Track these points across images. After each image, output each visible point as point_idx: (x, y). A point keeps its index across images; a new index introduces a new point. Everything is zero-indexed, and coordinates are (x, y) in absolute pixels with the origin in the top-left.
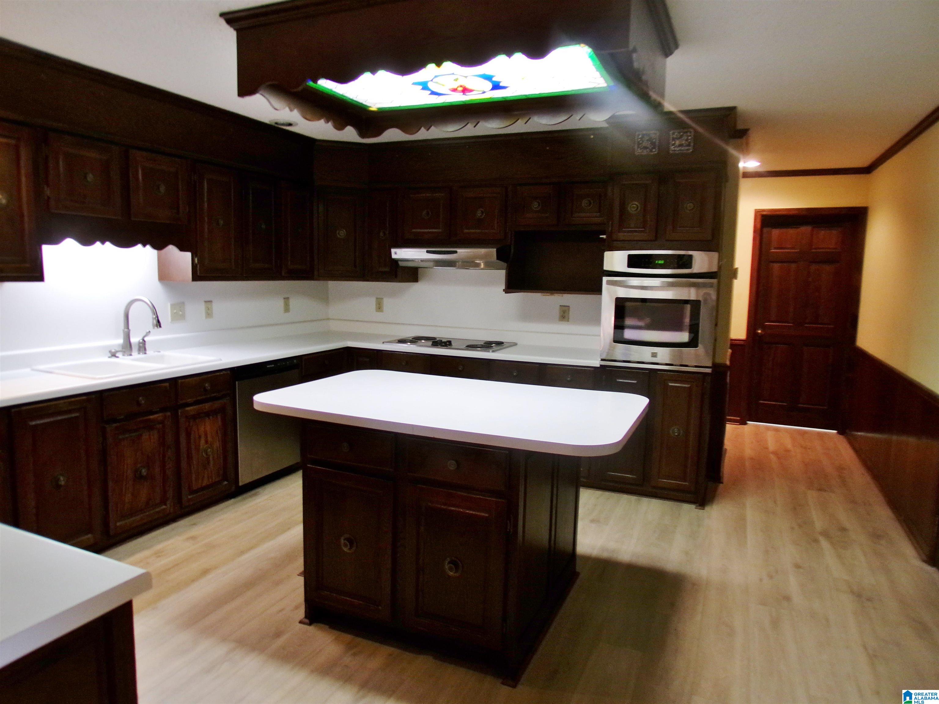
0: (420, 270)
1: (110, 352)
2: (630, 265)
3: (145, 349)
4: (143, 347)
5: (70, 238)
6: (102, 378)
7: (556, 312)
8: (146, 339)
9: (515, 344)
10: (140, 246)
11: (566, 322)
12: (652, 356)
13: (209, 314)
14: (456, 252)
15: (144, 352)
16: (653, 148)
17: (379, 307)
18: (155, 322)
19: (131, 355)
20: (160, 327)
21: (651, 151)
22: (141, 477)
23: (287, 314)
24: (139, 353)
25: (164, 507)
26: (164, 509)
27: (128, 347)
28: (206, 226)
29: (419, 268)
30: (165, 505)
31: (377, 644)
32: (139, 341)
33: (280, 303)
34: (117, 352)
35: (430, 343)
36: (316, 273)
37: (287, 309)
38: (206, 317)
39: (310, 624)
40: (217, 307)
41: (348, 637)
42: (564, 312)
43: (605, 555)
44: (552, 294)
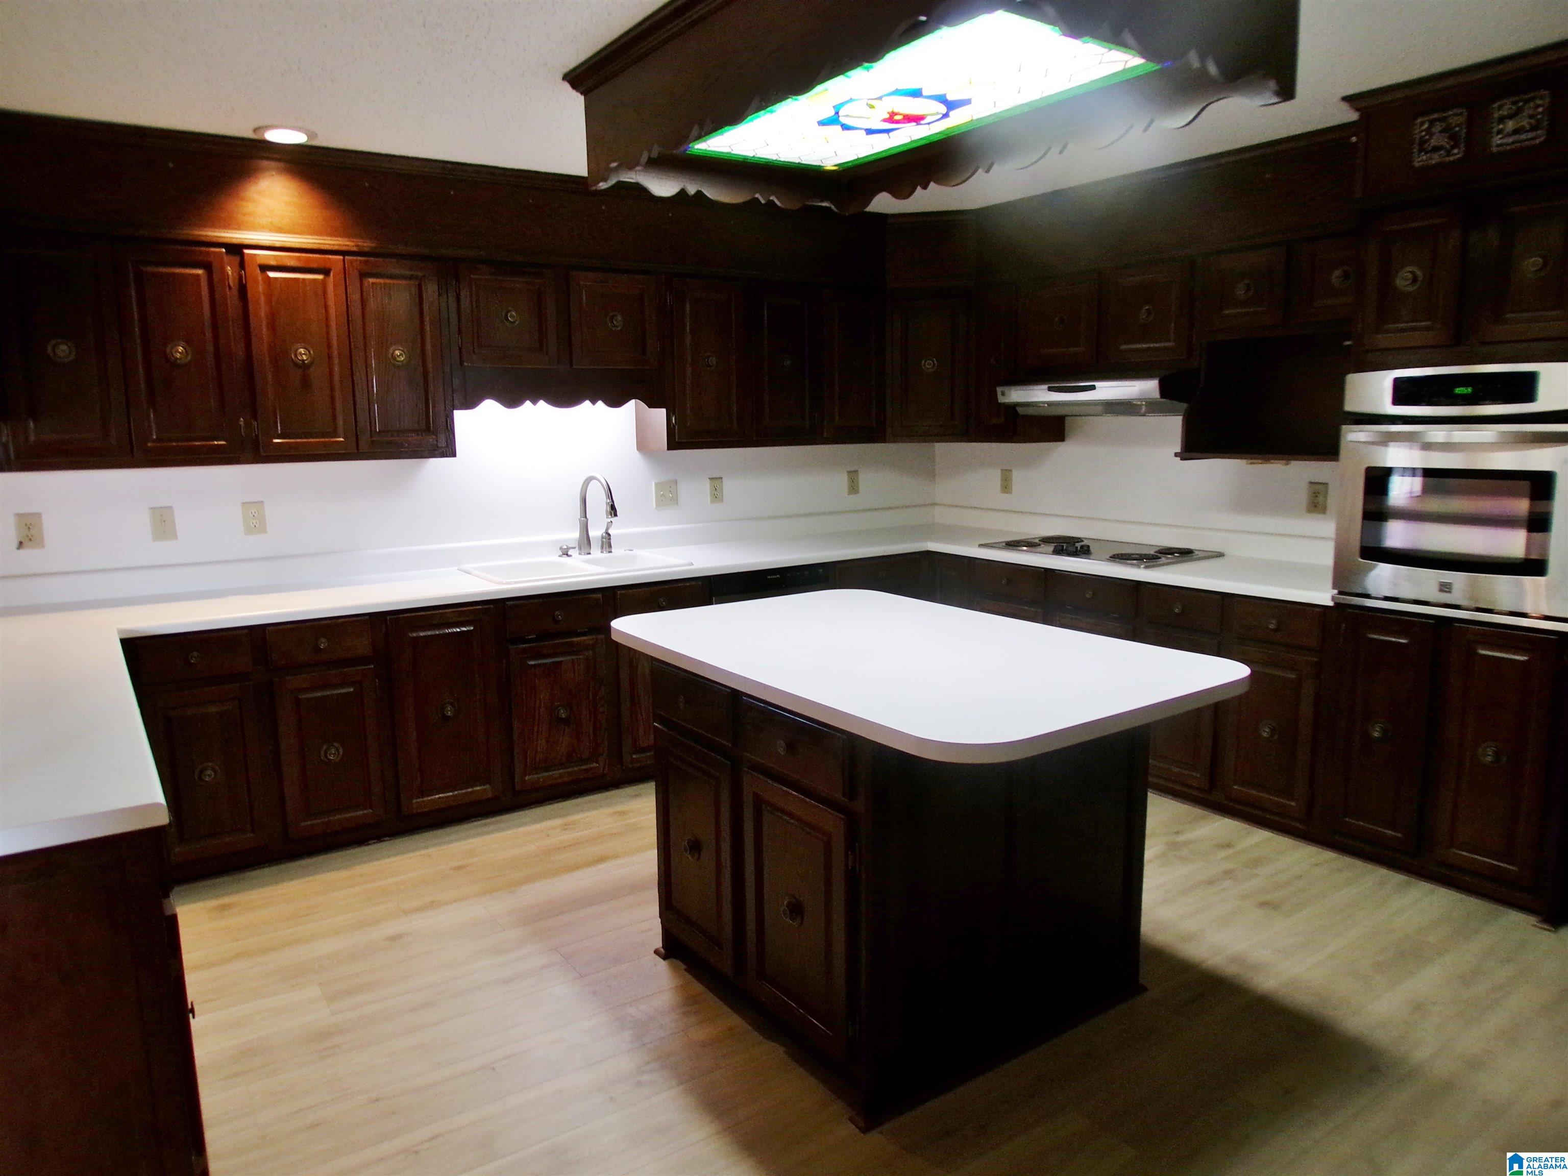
0: (1068, 420)
1: (561, 548)
2: (1398, 400)
3: (610, 546)
4: (607, 542)
5: (492, 399)
6: (510, 583)
7: (1303, 496)
8: (610, 532)
9: (1220, 555)
10: (587, 403)
11: (1319, 516)
12: (1441, 590)
13: (717, 495)
14: (1093, 388)
15: (608, 550)
16: (1453, 147)
17: (1006, 487)
18: (609, 509)
19: (590, 554)
20: (616, 515)
21: (1449, 153)
22: (560, 720)
23: (853, 497)
24: (602, 552)
25: (595, 765)
26: (595, 768)
27: (585, 542)
28: (689, 370)
29: (1067, 416)
30: (597, 762)
31: (726, 1009)
32: (602, 534)
33: (841, 480)
34: (568, 548)
35: (1051, 548)
36: (889, 430)
37: (853, 488)
38: (712, 502)
39: (665, 958)
40: (729, 486)
41: (699, 987)
42: (1316, 494)
43: (1231, 970)
44: (1267, 460)
